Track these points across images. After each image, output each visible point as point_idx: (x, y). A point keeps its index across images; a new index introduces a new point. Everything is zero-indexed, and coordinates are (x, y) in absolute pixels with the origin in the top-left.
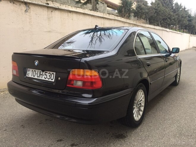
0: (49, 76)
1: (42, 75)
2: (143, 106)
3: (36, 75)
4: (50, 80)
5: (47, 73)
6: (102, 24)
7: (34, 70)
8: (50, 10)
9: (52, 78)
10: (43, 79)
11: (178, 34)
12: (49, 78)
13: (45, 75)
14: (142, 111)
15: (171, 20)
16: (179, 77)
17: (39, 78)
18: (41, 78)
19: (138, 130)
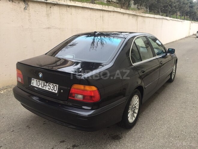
0: (53, 87)
1: (46, 86)
2: (137, 109)
3: (40, 85)
4: (53, 91)
5: (50, 84)
6: (101, 16)
7: (38, 80)
8: (49, 6)
9: (55, 90)
10: (47, 89)
11: (178, 22)
12: (52, 89)
13: (49, 86)
14: (136, 113)
15: (172, 8)
16: (174, 74)
17: (43, 88)
18: (45, 89)
19: (132, 131)
